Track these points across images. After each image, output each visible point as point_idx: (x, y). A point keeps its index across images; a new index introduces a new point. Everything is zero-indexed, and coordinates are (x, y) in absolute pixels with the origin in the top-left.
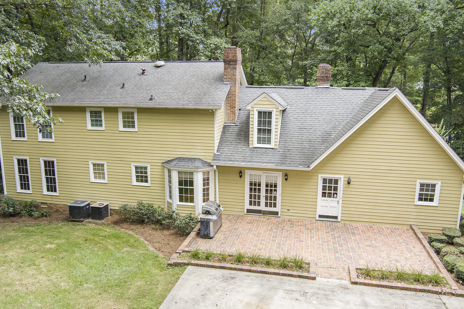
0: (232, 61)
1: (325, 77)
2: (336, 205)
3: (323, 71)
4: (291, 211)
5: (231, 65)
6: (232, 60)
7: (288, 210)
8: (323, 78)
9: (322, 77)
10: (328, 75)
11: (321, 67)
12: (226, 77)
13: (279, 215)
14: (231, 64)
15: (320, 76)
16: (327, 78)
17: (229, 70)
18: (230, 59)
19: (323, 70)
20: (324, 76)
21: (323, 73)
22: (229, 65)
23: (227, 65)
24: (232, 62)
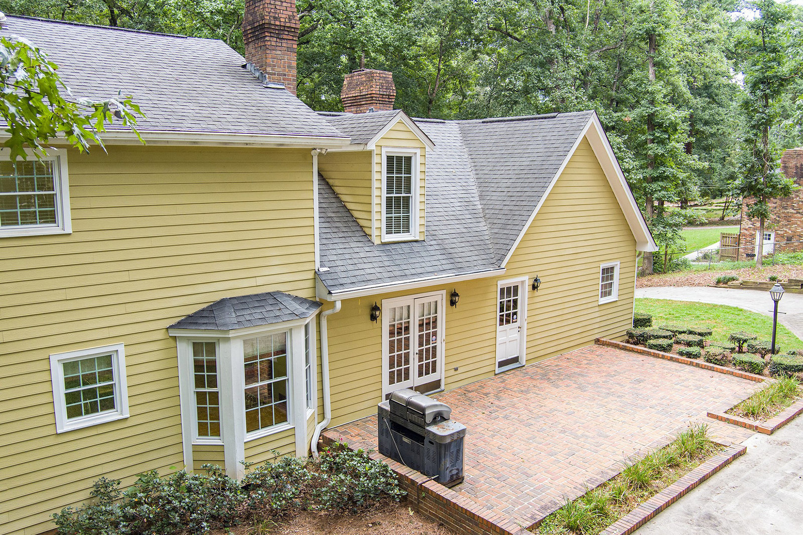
0: (286, 29)
1: (386, 95)
2: (516, 335)
3: (382, 83)
4: (460, 370)
5: (284, 39)
6: (288, 27)
7: (456, 369)
8: (383, 98)
9: (381, 96)
10: (391, 91)
11: (378, 75)
12: (273, 70)
13: (443, 387)
14: (285, 37)
15: (378, 92)
16: (389, 98)
17: (279, 52)
18: (282, 24)
19: (381, 81)
20: (385, 93)
21: (383, 86)
22: (278, 40)
23: (275, 39)
24: (287, 33)
